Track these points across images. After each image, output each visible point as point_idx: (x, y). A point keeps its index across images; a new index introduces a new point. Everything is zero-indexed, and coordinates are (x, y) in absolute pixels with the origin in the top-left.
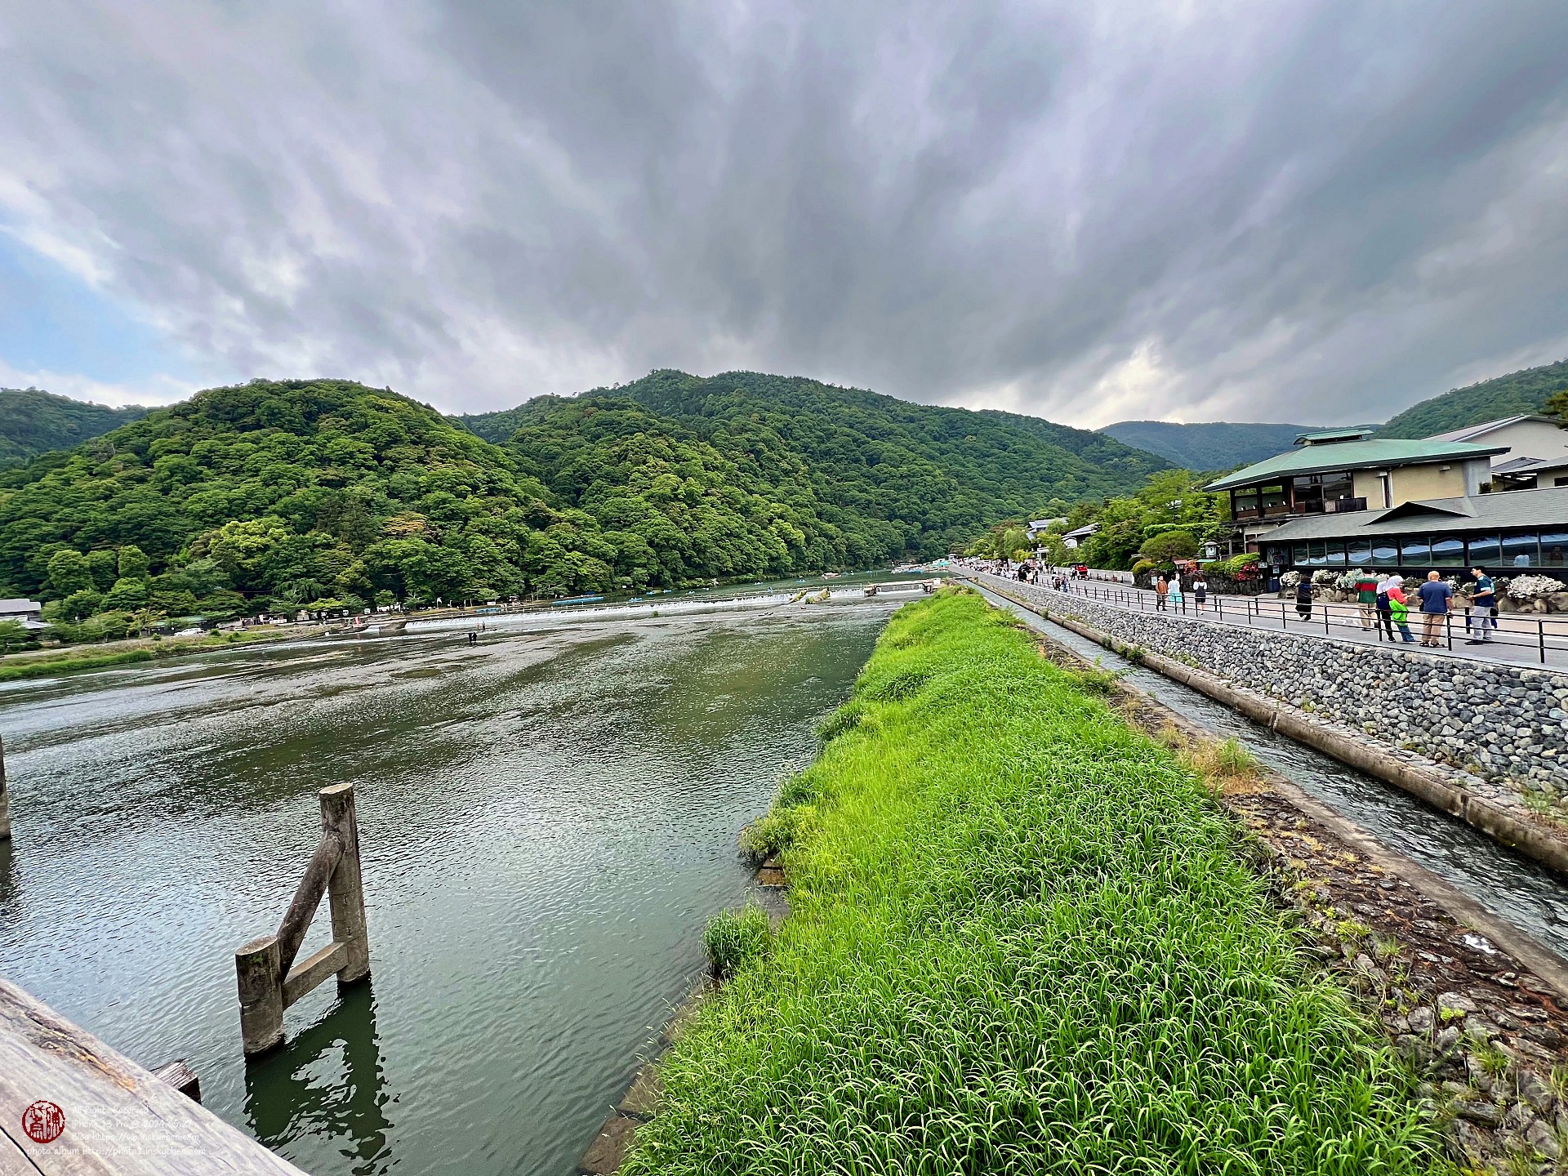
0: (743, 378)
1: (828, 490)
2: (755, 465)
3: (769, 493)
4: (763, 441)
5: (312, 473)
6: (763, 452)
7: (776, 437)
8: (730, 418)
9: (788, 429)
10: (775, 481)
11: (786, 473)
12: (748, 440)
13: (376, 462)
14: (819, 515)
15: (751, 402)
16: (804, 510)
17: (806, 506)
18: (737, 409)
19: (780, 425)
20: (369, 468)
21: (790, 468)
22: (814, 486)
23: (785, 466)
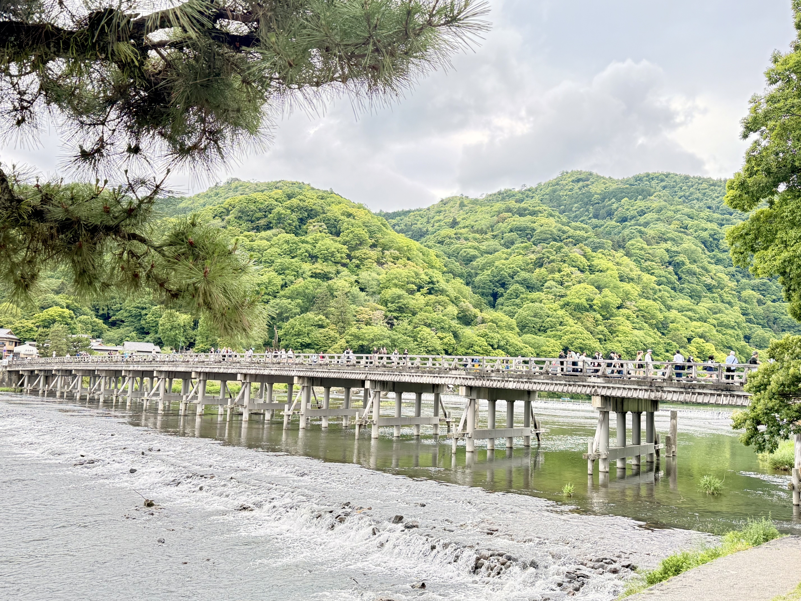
0: (662, 180)
1: (760, 310)
2: (674, 278)
3: (690, 310)
4: (685, 252)
5: (307, 267)
6: (683, 264)
7: (699, 249)
8: (646, 224)
9: (714, 239)
10: (695, 296)
11: (710, 288)
12: (667, 251)
13: (348, 261)
14: (747, 338)
15: (672, 208)
16: (730, 331)
17: (733, 328)
18: (656, 216)
19: (705, 234)
20: (344, 265)
21: (714, 283)
22: (744, 305)
23: (709, 281)
